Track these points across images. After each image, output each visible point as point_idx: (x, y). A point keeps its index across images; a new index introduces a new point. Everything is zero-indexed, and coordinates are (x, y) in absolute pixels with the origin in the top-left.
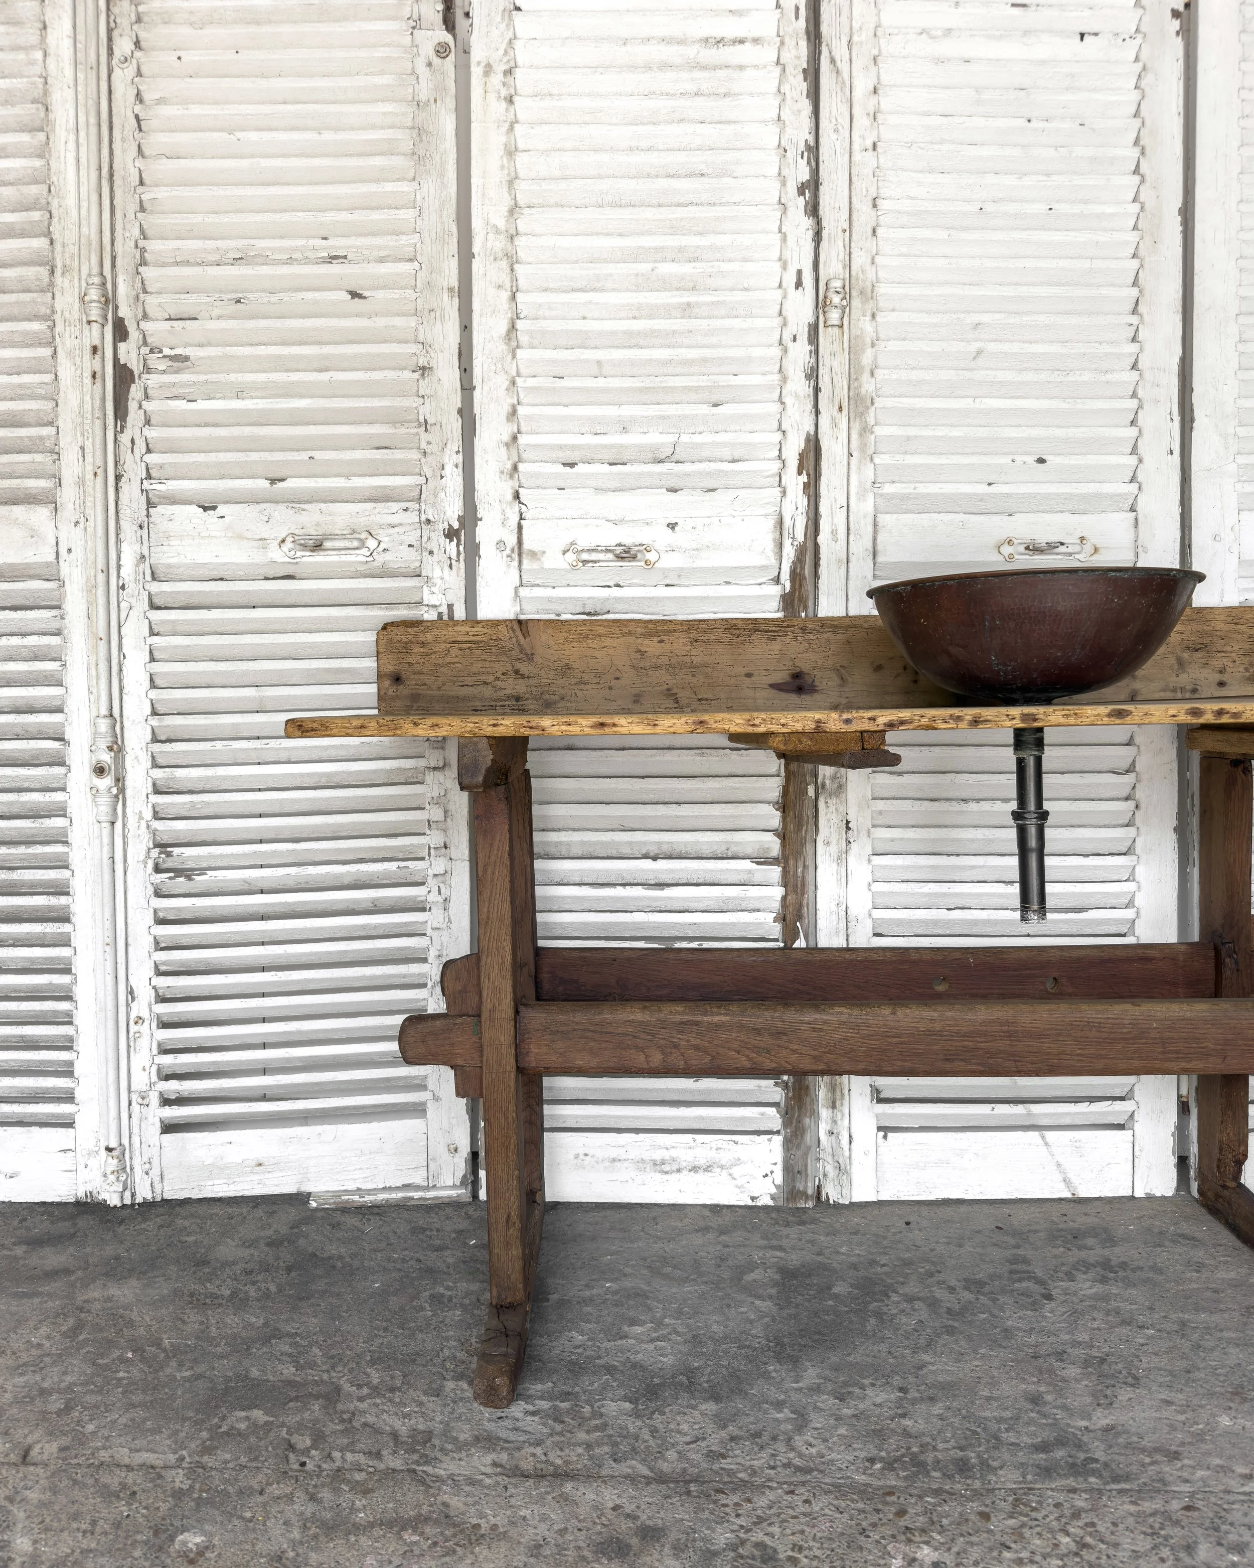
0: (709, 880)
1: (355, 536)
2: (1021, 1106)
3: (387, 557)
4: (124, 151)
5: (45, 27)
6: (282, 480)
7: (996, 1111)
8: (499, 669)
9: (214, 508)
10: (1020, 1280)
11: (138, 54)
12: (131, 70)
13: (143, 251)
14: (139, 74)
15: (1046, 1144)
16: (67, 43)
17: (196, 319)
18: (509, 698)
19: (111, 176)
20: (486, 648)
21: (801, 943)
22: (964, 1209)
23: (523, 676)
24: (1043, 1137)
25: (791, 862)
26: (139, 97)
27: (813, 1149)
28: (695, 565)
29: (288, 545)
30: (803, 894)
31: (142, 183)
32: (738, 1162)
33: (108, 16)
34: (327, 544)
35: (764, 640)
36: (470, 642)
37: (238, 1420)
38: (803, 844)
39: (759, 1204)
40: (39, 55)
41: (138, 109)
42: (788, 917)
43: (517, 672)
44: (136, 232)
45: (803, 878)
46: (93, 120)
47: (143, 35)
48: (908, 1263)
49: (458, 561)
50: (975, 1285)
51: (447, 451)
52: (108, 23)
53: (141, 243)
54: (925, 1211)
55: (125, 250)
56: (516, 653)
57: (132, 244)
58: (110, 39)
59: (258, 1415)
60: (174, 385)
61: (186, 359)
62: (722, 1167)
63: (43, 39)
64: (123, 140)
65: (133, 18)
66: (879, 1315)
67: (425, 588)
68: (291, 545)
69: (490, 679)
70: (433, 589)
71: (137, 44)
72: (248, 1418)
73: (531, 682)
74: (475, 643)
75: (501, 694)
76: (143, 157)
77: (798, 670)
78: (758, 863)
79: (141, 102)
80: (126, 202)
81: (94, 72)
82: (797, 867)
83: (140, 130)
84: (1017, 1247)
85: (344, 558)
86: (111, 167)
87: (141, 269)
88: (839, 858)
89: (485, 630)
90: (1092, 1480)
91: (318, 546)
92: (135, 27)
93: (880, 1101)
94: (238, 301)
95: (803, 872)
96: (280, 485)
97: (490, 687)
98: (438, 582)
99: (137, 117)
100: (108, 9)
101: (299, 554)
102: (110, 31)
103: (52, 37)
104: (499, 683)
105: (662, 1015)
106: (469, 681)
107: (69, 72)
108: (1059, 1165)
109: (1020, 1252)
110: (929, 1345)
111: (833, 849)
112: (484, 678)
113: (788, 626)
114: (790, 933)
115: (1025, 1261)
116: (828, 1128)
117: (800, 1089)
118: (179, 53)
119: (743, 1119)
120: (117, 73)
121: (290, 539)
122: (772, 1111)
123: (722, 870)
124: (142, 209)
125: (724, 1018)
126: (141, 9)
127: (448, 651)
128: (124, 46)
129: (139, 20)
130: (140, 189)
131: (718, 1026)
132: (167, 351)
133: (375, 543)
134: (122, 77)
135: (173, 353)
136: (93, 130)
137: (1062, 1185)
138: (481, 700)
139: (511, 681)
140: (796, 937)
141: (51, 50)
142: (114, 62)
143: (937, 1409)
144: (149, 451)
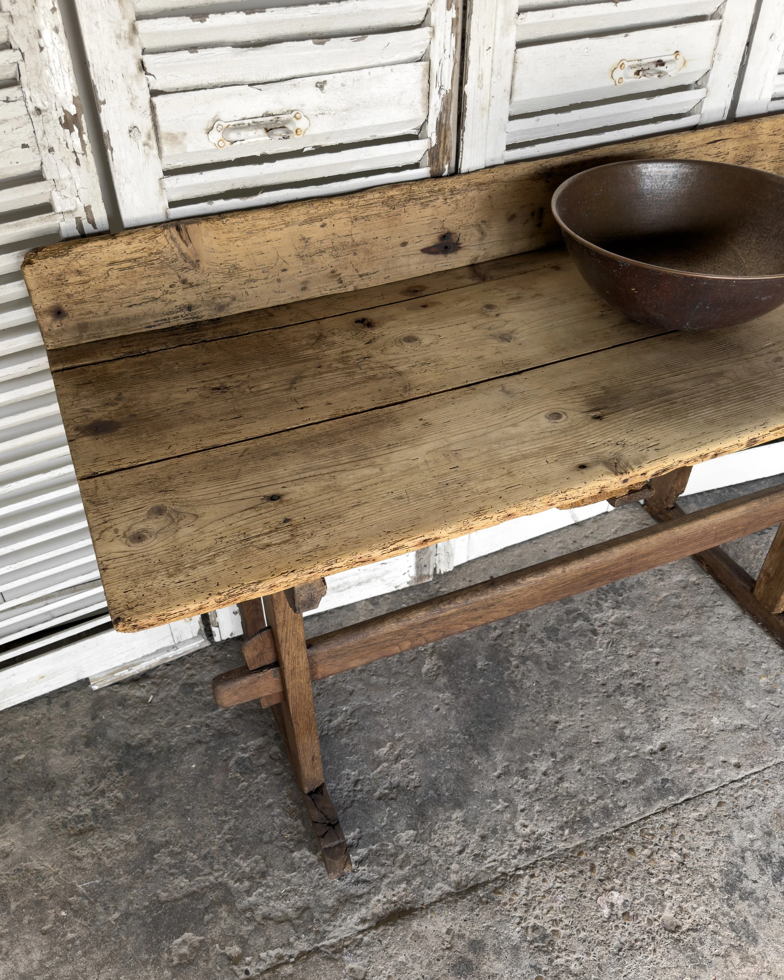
8: (166, 282)
18: (181, 309)
20: (148, 263)
22: (517, 551)
23: (191, 285)
27: (434, 551)
28: (345, 128)
32: (387, 573)
35: (418, 207)
36: (129, 261)
39: (400, 588)
43: (184, 282)
49: (85, 154)
50: (552, 633)
51: (40, 11)
56: (180, 263)
62: (377, 578)
69: (158, 294)
70: (64, 193)
73: (201, 289)
74: (135, 260)
75: (172, 306)
77: (446, 231)
89: (144, 245)
97: (159, 303)
98: (68, 183)
104: (168, 296)
106: (136, 300)
110: (550, 704)
112: (151, 294)
113: (439, 190)
127: (107, 275)
138: (152, 316)
139: (180, 292)
143: (577, 765)
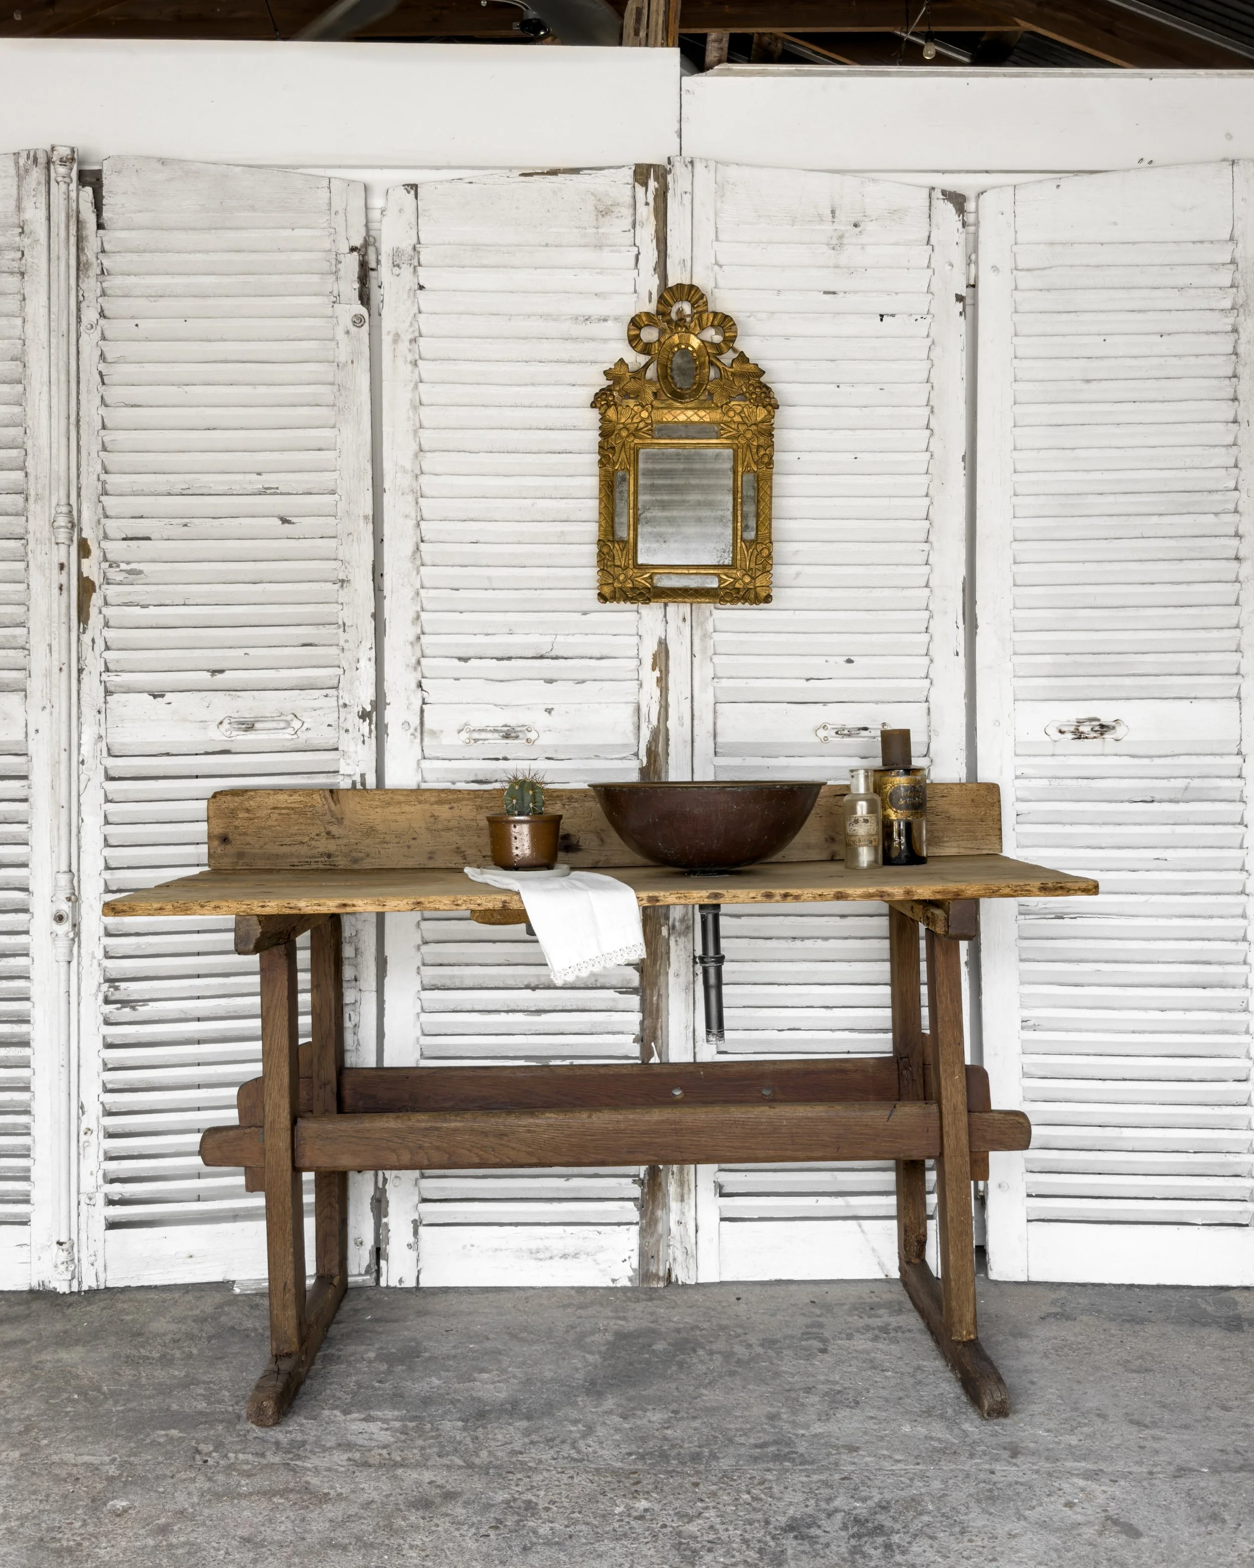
0: (581, 1007)
1: (282, 718)
2: (840, 1199)
3: (310, 734)
4: (89, 401)
5: (24, 299)
6: (221, 671)
7: (820, 1203)
9: (162, 696)
10: (807, 1340)
11: (102, 322)
12: (96, 335)
13: (104, 483)
14: (104, 338)
15: (863, 1232)
16: (43, 312)
17: (149, 539)
19: (78, 421)
21: (655, 1060)
22: (792, 1288)
24: (860, 1226)
25: (648, 992)
26: (102, 356)
27: (665, 1237)
28: (568, 743)
29: (226, 725)
30: (657, 1019)
31: (104, 427)
32: (601, 1249)
33: (77, 291)
34: (257, 725)
37: (159, 1436)
38: (657, 976)
39: (619, 1285)
40: (19, 321)
41: (102, 367)
42: (645, 1038)
44: (99, 468)
45: (658, 1005)
46: (63, 378)
47: (106, 306)
48: (723, 1328)
49: (370, 738)
50: (769, 1343)
51: (362, 647)
52: (77, 296)
53: (103, 477)
54: (758, 1289)
55: (90, 483)
57: (95, 477)
58: (79, 310)
59: (174, 1432)
60: (130, 593)
61: (140, 572)
62: (588, 1254)
63: (22, 309)
64: (89, 392)
65: (99, 292)
66: (681, 1365)
67: (342, 761)
68: (228, 726)
70: (348, 761)
71: (102, 314)
72: (167, 1435)
76: (106, 406)
78: (621, 993)
79: (105, 361)
80: (90, 443)
81: (65, 338)
82: (652, 996)
83: (103, 384)
84: (819, 1316)
85: (273, 736)
86: (78, 414)
87: (103, 498)
88: (687, 988)
90: (787, 1464)
91: (249, 727)
92: (100, 300)
93: (722, 1195)
94: (186, 525)
95: (658, 1000)
96: (219, 676)
98: (353, 755)
99: (101, 374)
100: (78, 285)
101: (235, 733)
102: (79, 303)
103: (30, 308)
105: (410, 1123)
107: (44, 336)
108: (874, 1250)
109: (820, 1319)
110: (710, 1383)
111: (682, 980)
114: (647, 1052)
115: (821, 1326)
116: (678, 1218)
117: (654, 1185)
118: (137, 322)
119: (605, 1212)
120: (84, 338)
121: (226, 722)
122: (631, 1205)
123: (590, 999)
124: (104, 449)
125: (458, 1124)
126: (105, 285)
128: (90, 315)
129: (104, 294)
130: (103, 432)
131: (455, 1130)
132: (123, 566)
133: (300, 723)
134: (89, 340)
135: (128, 567)
136: (63, 386)
137: (877, 1268)
140: (651, 1055)
141: (29, 318)
142: (82, 329)
143: (696, 1424)
144: (107, 648)
